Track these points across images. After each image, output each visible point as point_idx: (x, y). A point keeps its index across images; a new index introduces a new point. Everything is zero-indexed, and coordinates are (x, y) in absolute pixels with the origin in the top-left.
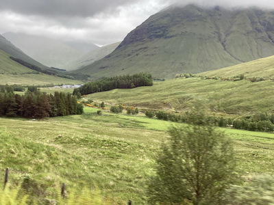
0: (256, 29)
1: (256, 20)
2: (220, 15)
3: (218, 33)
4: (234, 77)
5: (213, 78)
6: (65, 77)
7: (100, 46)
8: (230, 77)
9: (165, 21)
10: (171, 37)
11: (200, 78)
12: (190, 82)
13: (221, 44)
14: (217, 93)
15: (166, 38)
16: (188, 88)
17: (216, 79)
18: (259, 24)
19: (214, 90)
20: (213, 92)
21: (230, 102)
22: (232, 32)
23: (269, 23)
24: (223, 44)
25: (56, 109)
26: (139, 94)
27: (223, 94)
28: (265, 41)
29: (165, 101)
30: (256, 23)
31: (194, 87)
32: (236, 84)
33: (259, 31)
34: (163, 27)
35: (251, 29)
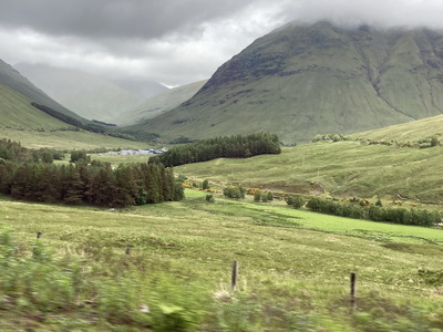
0: (429, 62)
1: (429, 48)
2: (370, 39)
3: (367, 68)
4: (420, 142)
5: (383, 143)
6: (120, 137)
7: (171, 87)
8: (411, 141)
9: (280, 48)
11: (358, 143)
12: (342, 149)
13: (372, 87)
14: (398, 168)
15: (282, 75)
16: (344, 159)
17: (389, 144)
18: (433, 54)
19: (390, 162)
20: (390, 167)
21: (424, 183)
24: (375, 86)
25: (145, 193)
26: (261, 167)
27: (409, 170)
29: (313, 180)
30: (428, 52)
31: (354, 157)
32: (427, 153)
33: (434, 66)
34: (277, 57)
35: (421, 62)
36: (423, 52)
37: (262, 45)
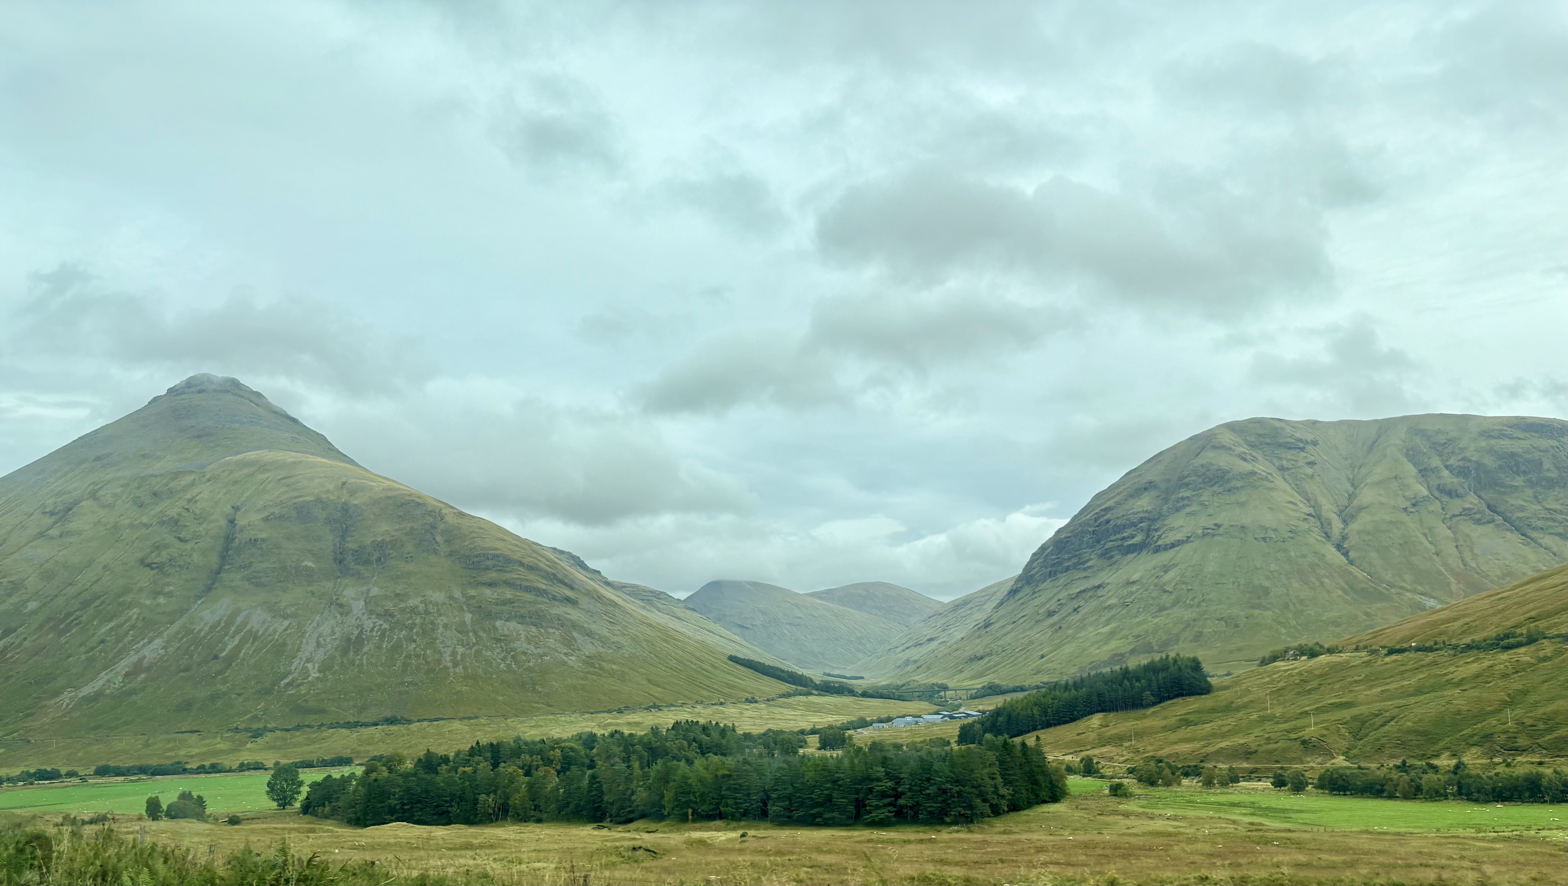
0: (1441, 489)
1: (1436, 462)
2: (1311, 464)
3: (1318, 517)
4: (1498, 639)
5: (1418, 649)
8: (1478, 639)
9: (1144, 503)
10: (1173, 546)
12: (1335, 670)
13: (1333, 550)
14: (1474, 693)
15: (1157, 551)
17: (1432, 650)
18: (1446, 473)
19: (1452, 685)
20: (1455, 693)
21: (1547, 718)
22: (1361, 509)
23: (1479, 465)
24: (1338, 548)
25: (1003, 792)
28: (1478, 522)
29: (1303, 735)
30: (1435, 470)
33: (1452, 493)
34: (1141, 520)
35: (1425, 492)
36: (1424, 472)
37: (1110, 503)
